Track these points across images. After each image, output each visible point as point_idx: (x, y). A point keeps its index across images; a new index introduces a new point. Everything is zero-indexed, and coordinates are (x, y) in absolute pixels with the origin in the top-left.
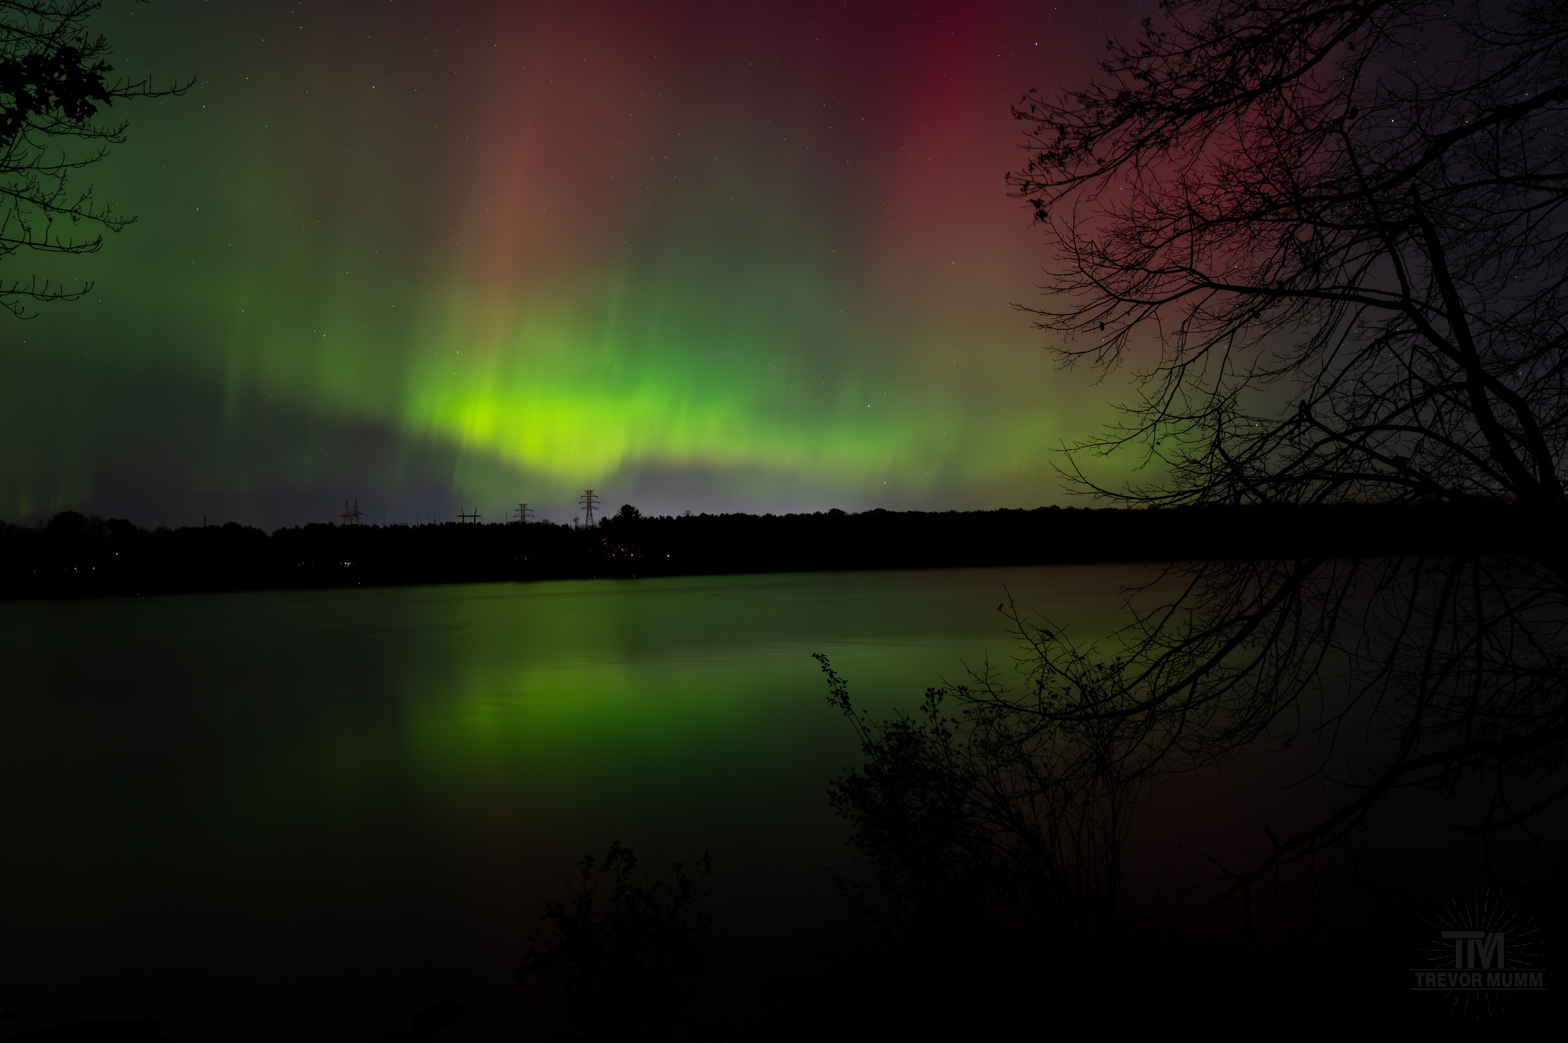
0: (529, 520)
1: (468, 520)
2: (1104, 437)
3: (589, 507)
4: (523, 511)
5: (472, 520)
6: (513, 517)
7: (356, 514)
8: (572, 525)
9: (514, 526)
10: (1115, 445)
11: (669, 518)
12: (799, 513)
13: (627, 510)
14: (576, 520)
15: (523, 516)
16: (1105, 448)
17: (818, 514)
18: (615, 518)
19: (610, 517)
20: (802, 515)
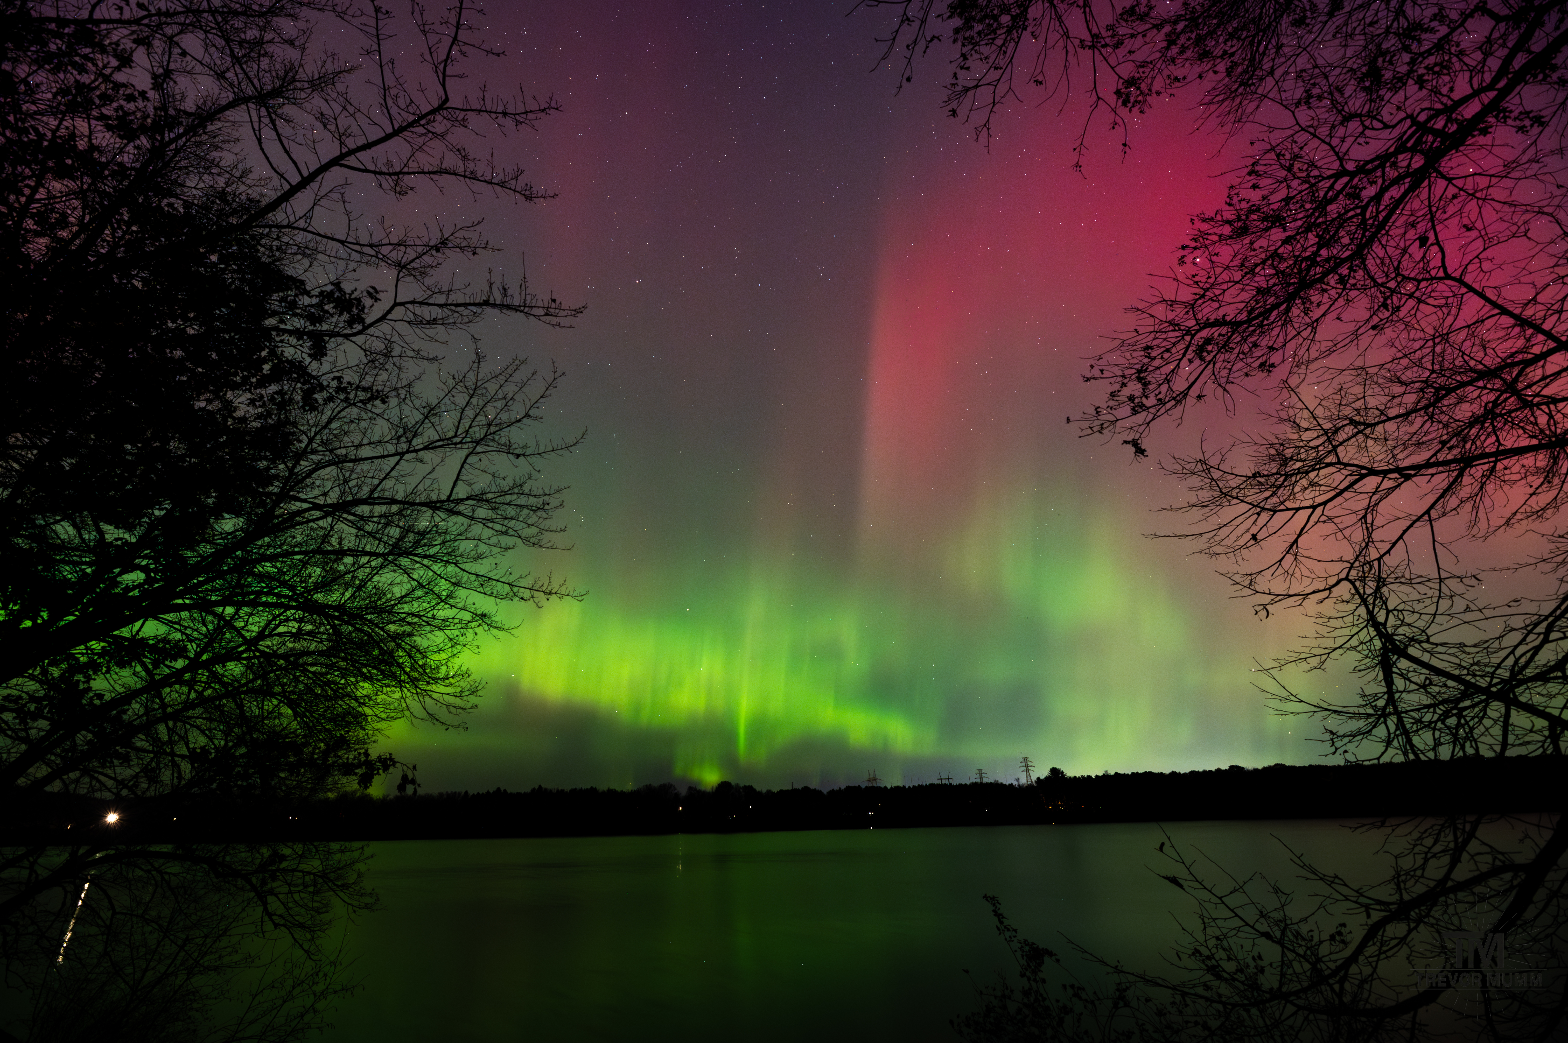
0: (985, 780)
1: (944, 782)
2: (1307, 650)
3: (1028, 770)
4: (981, 774)
5: (947, 782)
6: (973, 778)
7: (875, 779)
8: (1015, 783)
9: (974, 785)
10: (1324, 657)
11: (1089, 777)
12: (1201, 770)
13: (1054, 771)
14: (1018, 780)
15: (981, 778)
16: (1314, 662)
17: (1219, 770)
18: (1046, 778)
19: (1042, 777)
20: (1204, 771)
